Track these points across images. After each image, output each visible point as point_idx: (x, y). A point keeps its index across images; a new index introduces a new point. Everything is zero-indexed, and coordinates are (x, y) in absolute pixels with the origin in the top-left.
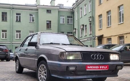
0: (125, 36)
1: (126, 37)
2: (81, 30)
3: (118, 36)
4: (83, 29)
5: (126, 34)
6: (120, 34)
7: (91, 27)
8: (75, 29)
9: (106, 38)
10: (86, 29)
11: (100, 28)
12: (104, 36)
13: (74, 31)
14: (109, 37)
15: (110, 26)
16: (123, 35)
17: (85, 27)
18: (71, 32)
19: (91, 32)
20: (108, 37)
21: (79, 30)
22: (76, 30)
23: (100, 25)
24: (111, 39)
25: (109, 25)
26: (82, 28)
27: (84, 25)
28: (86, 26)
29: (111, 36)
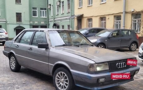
0: (107, 17)
1: (109, 18)
2: (56, 7)
3: (99, 17)
4: (59, 6)
5: (108, 15)
6: (102, 15)
7: (69, 4)
8: (50, 5)
9: (87, 18)
10: (63, 6)
11: (80, 6)
12: (85, 16)
13: (49, 8)
14: (90, 17)
15: (91, 5)
16: (105, 16)
17: (61, 3)
18: (45, 7)
19: (69, 10)
20: (88, 17)
21: (55, 6)
22: (52, 6)
23: (80, 3)
24: (91, 19)
25: (89, 4)
26: (58, 4)
27: (61, 1)
28: (63, 2)
29: (92, 16)
